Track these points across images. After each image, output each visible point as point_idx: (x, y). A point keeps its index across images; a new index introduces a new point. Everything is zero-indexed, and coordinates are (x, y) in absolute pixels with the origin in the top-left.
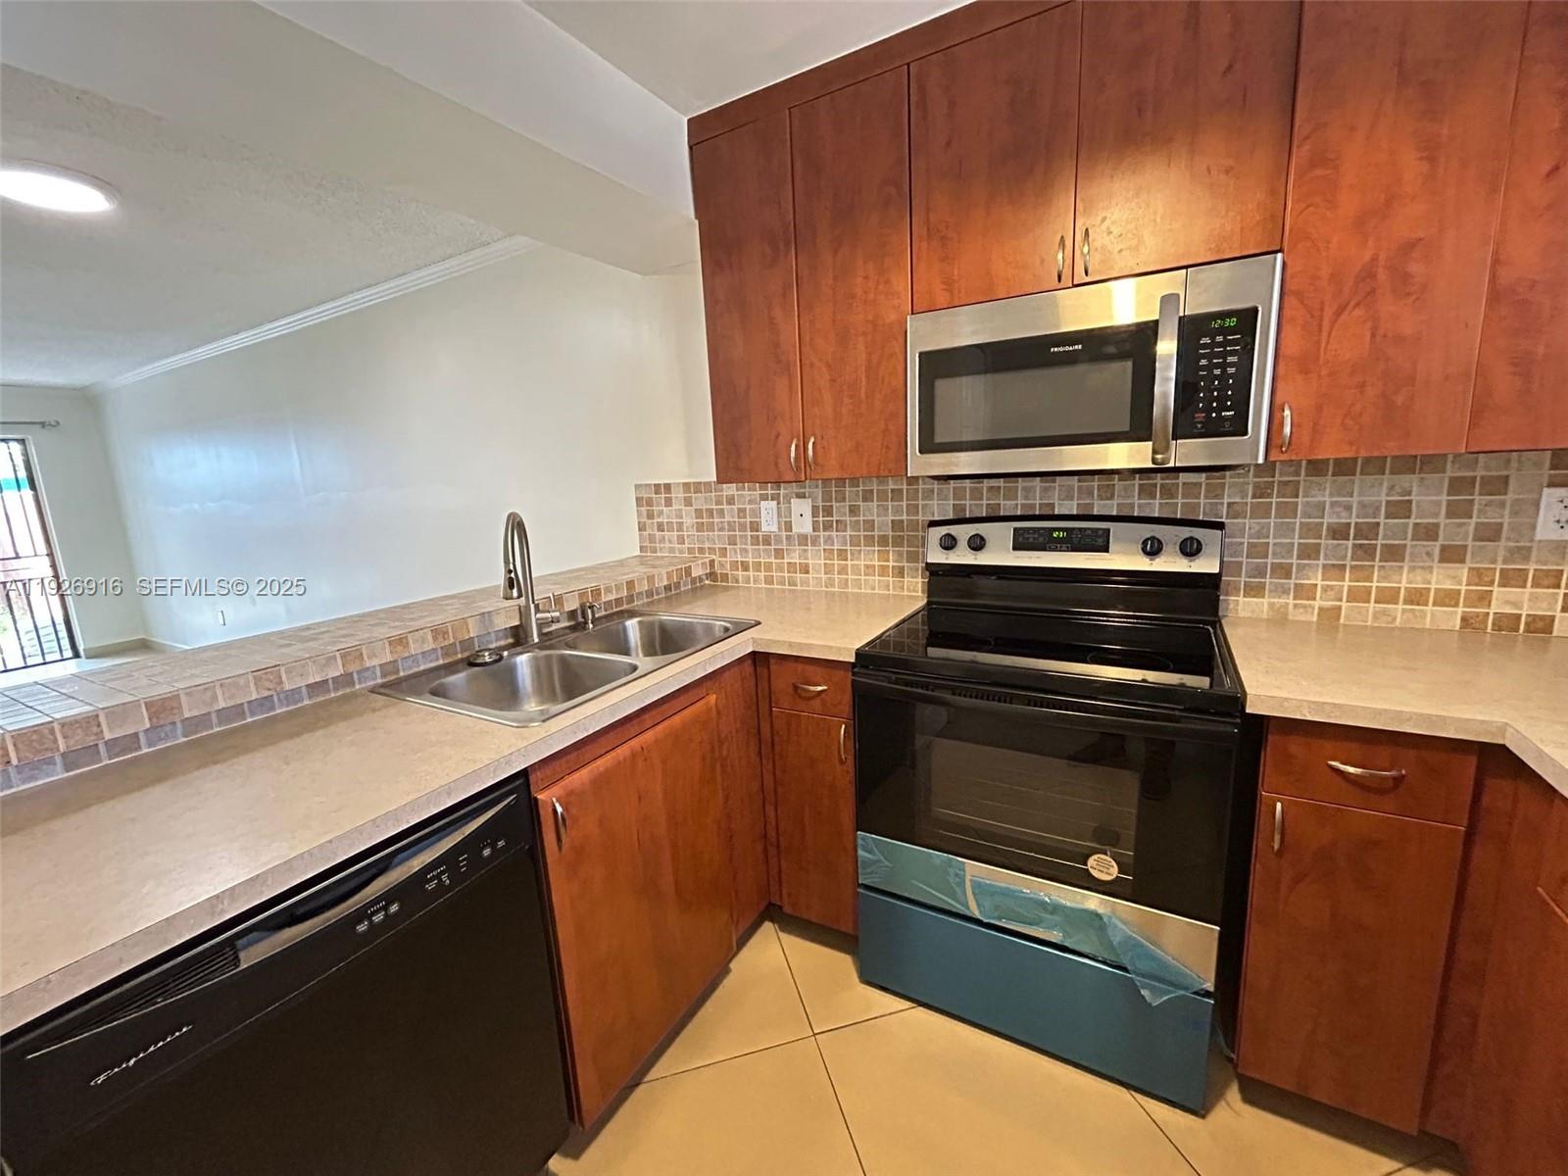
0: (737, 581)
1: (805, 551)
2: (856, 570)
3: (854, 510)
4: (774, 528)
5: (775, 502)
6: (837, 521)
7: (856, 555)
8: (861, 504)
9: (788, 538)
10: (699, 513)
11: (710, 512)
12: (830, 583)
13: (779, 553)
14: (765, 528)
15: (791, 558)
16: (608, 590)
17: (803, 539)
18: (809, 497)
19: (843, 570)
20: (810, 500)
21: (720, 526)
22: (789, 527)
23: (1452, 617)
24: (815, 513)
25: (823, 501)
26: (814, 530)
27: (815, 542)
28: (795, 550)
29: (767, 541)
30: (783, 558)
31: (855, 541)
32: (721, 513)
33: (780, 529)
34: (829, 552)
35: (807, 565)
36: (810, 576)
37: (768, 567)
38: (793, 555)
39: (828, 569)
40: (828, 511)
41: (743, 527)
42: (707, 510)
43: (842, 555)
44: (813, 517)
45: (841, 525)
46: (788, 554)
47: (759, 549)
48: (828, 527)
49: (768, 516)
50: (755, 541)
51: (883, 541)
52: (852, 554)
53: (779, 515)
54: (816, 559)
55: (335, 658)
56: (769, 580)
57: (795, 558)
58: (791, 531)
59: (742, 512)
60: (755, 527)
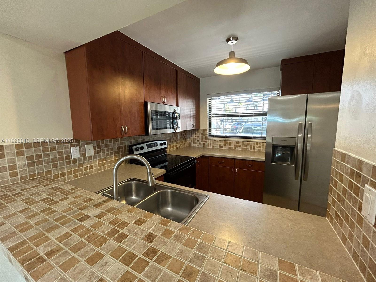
1: (91, 161)
2: (108, 163)
3: (107, 146)
4: (78, 156)
5: (78, 147)
6: (102, 150)
8: (109, 144)
9: (84, 159)
10: (29, 158)
11: (40, 156)
12: (101, 169)
13: (80, 165)
14: (73, 157)
15: (86, 165)
17: (90, 158)
18: (92, 144)
19: (104, 164)
20: (93, 144)
21: (47, 161)
22: (85, 154)
23: (175, 148)
24: (94, 148)
25: (97, 144)
26: (94, 154)
27: (95, 157)
28: (87, 162)
29: (75, 161)
30: (82, 166)
31: (107, 155)
32: (48, 155)
33: (81, 156)
34: (100, 160)
35: (92, 166)
36: (93, 169)
37: (75, 171)
39: (99, 165)
40: (99, 147)
41: (62, 159)
43: (104, 159)
44: (94, 150)
46: (84, 164)
47: (71, 166)
48: (99, 152)
49: (75, 152)
50: (68, 163)
51: (115, 153)
52: (107, 159)
53: (80, 151)
54: (95, 163)
57: (88, 165)
58: (86, 156)
59: (60, 153)
60: (68, 157)
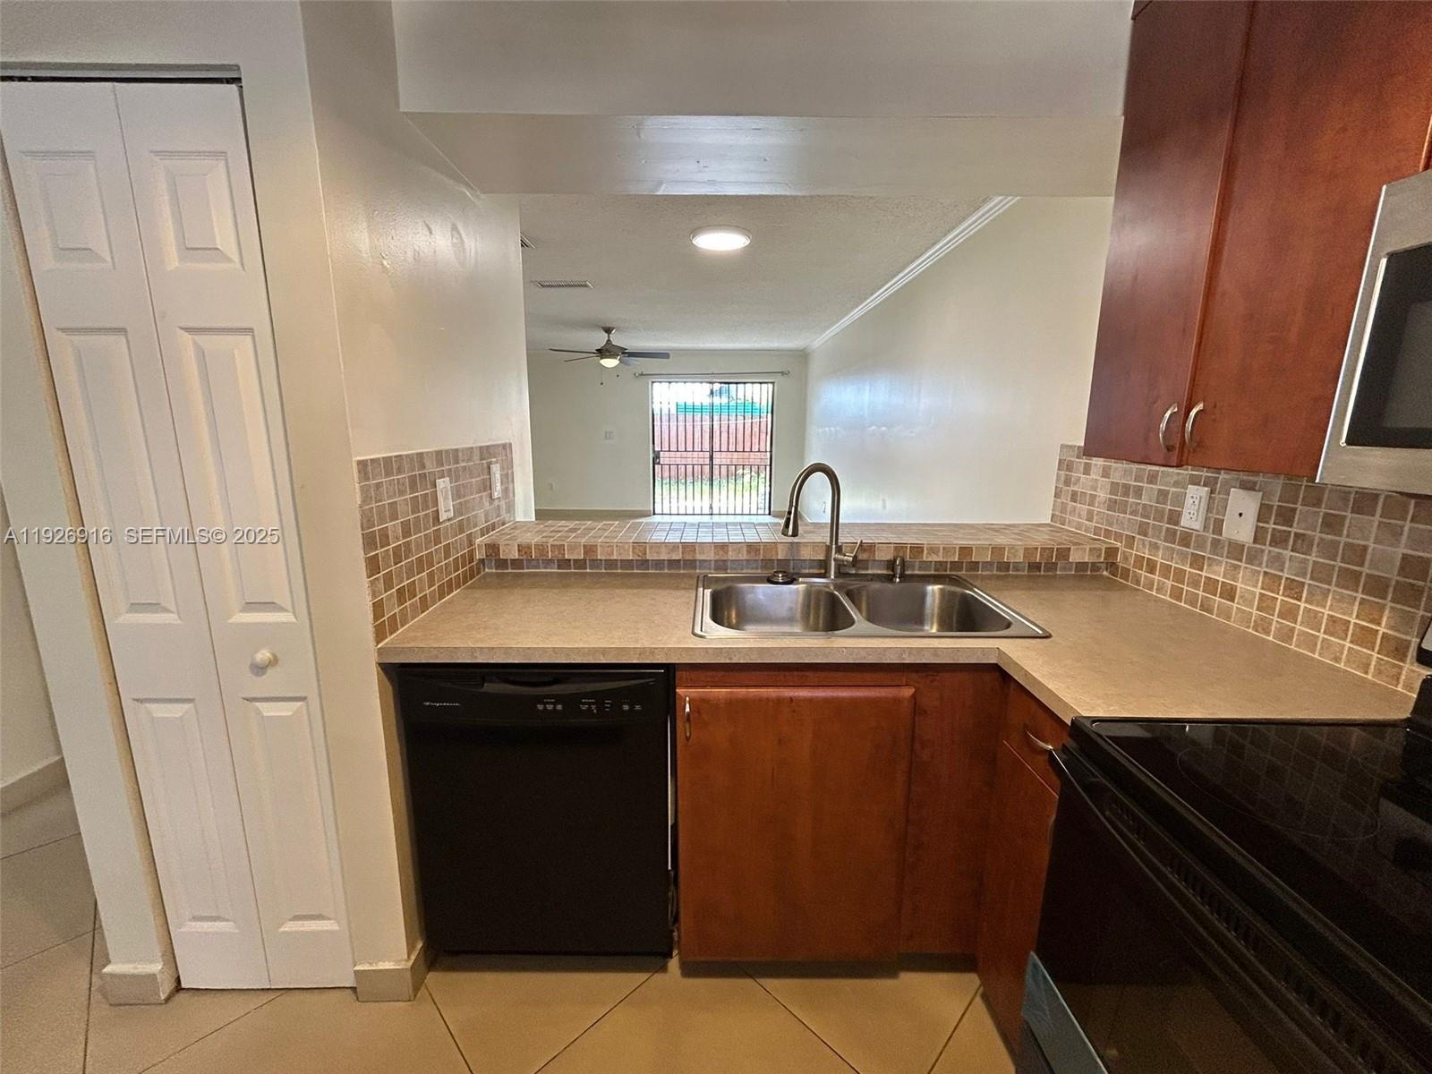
0: (1138, 583)
1: (1236, 568)
2: (1313, 620)
4: (1198, 525)
5: (1207, 490)
6: (1296, 534)
7: (1318, 597)
8: (1351, 515)
9: (1216, 543)
10: (1114, 487)
11: (1127, 488)
12: (1263, 625)
13: (1197, 562)
14: (1186, 521)
15: (1214, 573)
16: (933, 550)
17: (1236, 550)
18: (1260, 490)
20: (1260, 495)
21: (1134, 508)
22: (1219, 527)
24: (1263, 515)
25: (1280, 500)
26: (1255, 541)
27: (1253, 558)
28: (1220, 563)
29: (1186, 539)
30: (1201, 570)
31: (1321, 574)
33: (1205, 527)
34: (1272, 581)
35: (1234, 589)
36: (1235, 605)
37: (1179, 576)
38: (1216, 568)
39: (1265, 604)
40: (1286, 516)
41: (1159, 515)
42: (1124, 485)
43: (1294, 589)
44: (1258, 521)
45: (1302, 542)
46: (1209, 565)
47: (1173, 549)
48: (1280, 540)
49: (1193, 507)
50: (1170, 536)
51: (1377, 586)
52: (1309, 592)
53: (1209, 508)
54: (1248, 585)
55: (678, 547)
56: (1177, 594)
57: (1218, 574)
58: (1221, 535)
59: (1163, 495)
60: (1175, 518)
